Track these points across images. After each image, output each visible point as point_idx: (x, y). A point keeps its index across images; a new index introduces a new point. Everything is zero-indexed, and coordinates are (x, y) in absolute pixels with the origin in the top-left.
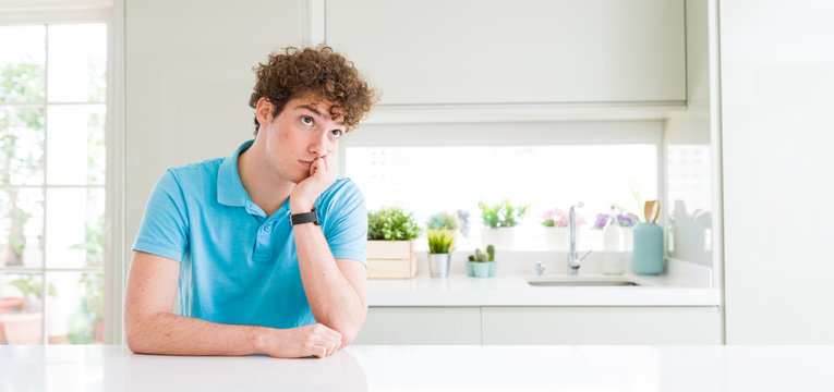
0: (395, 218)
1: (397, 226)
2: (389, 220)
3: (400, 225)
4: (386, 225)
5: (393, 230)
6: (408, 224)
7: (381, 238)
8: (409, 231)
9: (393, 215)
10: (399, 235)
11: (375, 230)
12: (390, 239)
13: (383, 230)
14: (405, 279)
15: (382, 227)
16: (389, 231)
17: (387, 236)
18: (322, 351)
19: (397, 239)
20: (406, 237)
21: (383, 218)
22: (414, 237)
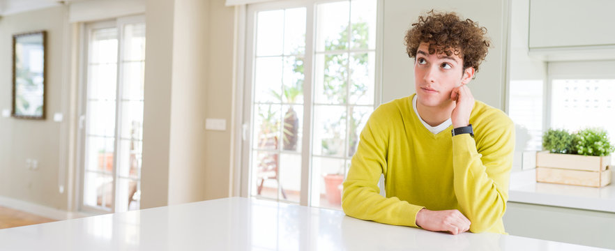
0: (587, 137)
1: (588, 144)
2: (582, 138)
3: (592, 144)
4: (580, 143)
5: (586, 146)
6: (599, 143)
7: (575, 152)
8: (600, 149)
9: (587, 135)
10: (590, 151)
11: (570, 146)
12: (583, 154)
13: (577, 146)
14: (596, 187)
15: (577, 143)
16: (582, 148)
17: (579, 151)
18: (454, 229)
19: (589, 154)
20: (596, 153)
21: (578, 136)
22: (605, 153)
